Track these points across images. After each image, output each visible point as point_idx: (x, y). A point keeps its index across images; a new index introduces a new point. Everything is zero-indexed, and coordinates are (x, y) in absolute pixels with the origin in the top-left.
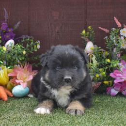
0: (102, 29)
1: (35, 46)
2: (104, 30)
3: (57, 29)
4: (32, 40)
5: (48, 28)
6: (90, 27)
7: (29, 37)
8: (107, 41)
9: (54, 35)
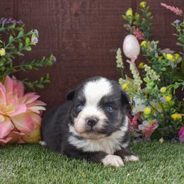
0: (168, 7)
1: (27, 40)
2: (172, 9)
3: (75, 7)
4: (21, 29)
5: (57, 5)
6: (143, 4)
7: (14, 22)
8: (179, 30)
9: (68, 20)
